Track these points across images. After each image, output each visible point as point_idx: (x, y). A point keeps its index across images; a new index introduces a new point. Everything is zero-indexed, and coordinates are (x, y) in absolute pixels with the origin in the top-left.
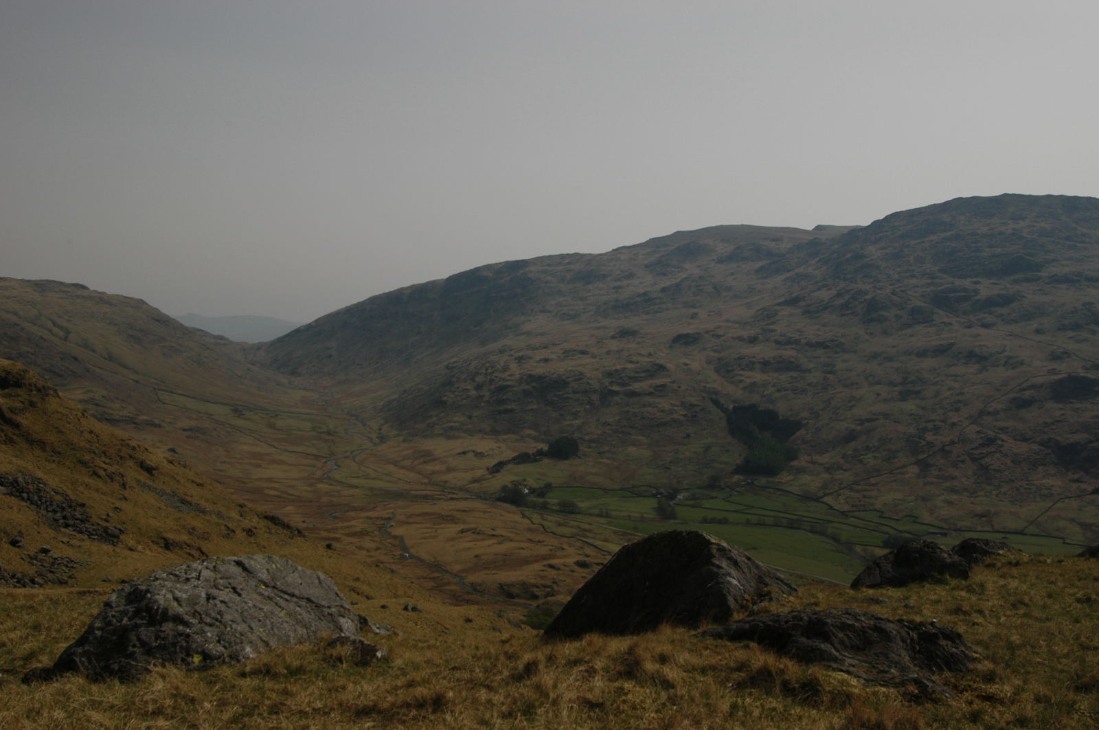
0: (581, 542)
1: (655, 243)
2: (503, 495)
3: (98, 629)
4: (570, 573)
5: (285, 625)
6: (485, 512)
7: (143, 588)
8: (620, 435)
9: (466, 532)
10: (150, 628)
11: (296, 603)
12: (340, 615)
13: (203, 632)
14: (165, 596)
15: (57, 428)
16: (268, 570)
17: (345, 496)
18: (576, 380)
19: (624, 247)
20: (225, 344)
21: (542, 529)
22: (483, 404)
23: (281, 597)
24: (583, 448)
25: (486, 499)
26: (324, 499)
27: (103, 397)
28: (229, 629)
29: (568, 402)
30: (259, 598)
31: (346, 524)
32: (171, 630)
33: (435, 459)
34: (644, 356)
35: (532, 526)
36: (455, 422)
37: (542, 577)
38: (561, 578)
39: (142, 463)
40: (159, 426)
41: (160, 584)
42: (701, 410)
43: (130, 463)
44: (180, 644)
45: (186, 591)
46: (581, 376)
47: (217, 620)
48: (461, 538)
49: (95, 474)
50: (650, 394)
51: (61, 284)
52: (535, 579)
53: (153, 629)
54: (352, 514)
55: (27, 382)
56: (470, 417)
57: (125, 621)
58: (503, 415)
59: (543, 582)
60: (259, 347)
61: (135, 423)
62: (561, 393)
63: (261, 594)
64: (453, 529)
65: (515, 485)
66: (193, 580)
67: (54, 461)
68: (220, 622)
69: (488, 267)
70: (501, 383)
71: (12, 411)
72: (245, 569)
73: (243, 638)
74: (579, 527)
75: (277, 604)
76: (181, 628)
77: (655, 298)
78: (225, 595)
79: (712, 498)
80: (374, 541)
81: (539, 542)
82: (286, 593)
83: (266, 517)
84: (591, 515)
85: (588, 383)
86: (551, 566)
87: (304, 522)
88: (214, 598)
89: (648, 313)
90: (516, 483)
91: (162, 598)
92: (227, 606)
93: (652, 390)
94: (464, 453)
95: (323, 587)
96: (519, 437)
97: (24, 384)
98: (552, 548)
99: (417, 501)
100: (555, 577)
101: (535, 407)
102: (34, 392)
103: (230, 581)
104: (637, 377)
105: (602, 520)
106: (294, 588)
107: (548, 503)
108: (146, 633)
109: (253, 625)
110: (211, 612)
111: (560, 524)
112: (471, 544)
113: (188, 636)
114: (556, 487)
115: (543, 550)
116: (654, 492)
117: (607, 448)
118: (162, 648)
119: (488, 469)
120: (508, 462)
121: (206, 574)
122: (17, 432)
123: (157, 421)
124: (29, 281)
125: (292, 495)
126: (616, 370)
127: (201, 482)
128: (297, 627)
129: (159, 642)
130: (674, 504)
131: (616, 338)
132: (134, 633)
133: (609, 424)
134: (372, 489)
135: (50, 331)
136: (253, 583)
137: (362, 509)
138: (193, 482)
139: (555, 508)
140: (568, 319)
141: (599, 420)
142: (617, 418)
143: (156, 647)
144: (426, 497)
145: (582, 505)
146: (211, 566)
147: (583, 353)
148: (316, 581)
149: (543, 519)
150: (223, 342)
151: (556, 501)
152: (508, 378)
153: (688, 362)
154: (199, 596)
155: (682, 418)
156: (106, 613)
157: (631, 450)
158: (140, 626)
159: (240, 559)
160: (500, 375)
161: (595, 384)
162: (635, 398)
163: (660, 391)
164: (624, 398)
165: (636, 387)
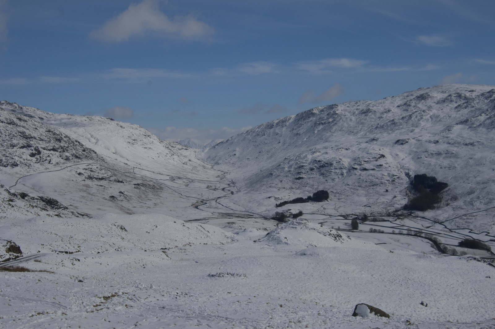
2: (276, 216)
8: (352, 190)
18: (337, 163)
22: (289, 175)
46: (340, 161)
56: (281, 181)
60: (203, 151)
65: (284, 212)
70: (301, 164)
79: (385, 221)
93: (375, 168)
94: (269, 198)
96: (302, 191)
101: (315, 176)
104: (368, 161)
114: (305, 214)
116: (355, 217)
117: (343, 197)
119: (276, 204)
126: (359, 158)
131: (368, 142)
142: (353, 182)
150: (185, 148)
152: (305, 162)
155: (387, 182)
160: (301, 160)
161: (346, 165)
162: (365, 172)
163: (379, 168)
164: (360, 171)
165: (367, 166)
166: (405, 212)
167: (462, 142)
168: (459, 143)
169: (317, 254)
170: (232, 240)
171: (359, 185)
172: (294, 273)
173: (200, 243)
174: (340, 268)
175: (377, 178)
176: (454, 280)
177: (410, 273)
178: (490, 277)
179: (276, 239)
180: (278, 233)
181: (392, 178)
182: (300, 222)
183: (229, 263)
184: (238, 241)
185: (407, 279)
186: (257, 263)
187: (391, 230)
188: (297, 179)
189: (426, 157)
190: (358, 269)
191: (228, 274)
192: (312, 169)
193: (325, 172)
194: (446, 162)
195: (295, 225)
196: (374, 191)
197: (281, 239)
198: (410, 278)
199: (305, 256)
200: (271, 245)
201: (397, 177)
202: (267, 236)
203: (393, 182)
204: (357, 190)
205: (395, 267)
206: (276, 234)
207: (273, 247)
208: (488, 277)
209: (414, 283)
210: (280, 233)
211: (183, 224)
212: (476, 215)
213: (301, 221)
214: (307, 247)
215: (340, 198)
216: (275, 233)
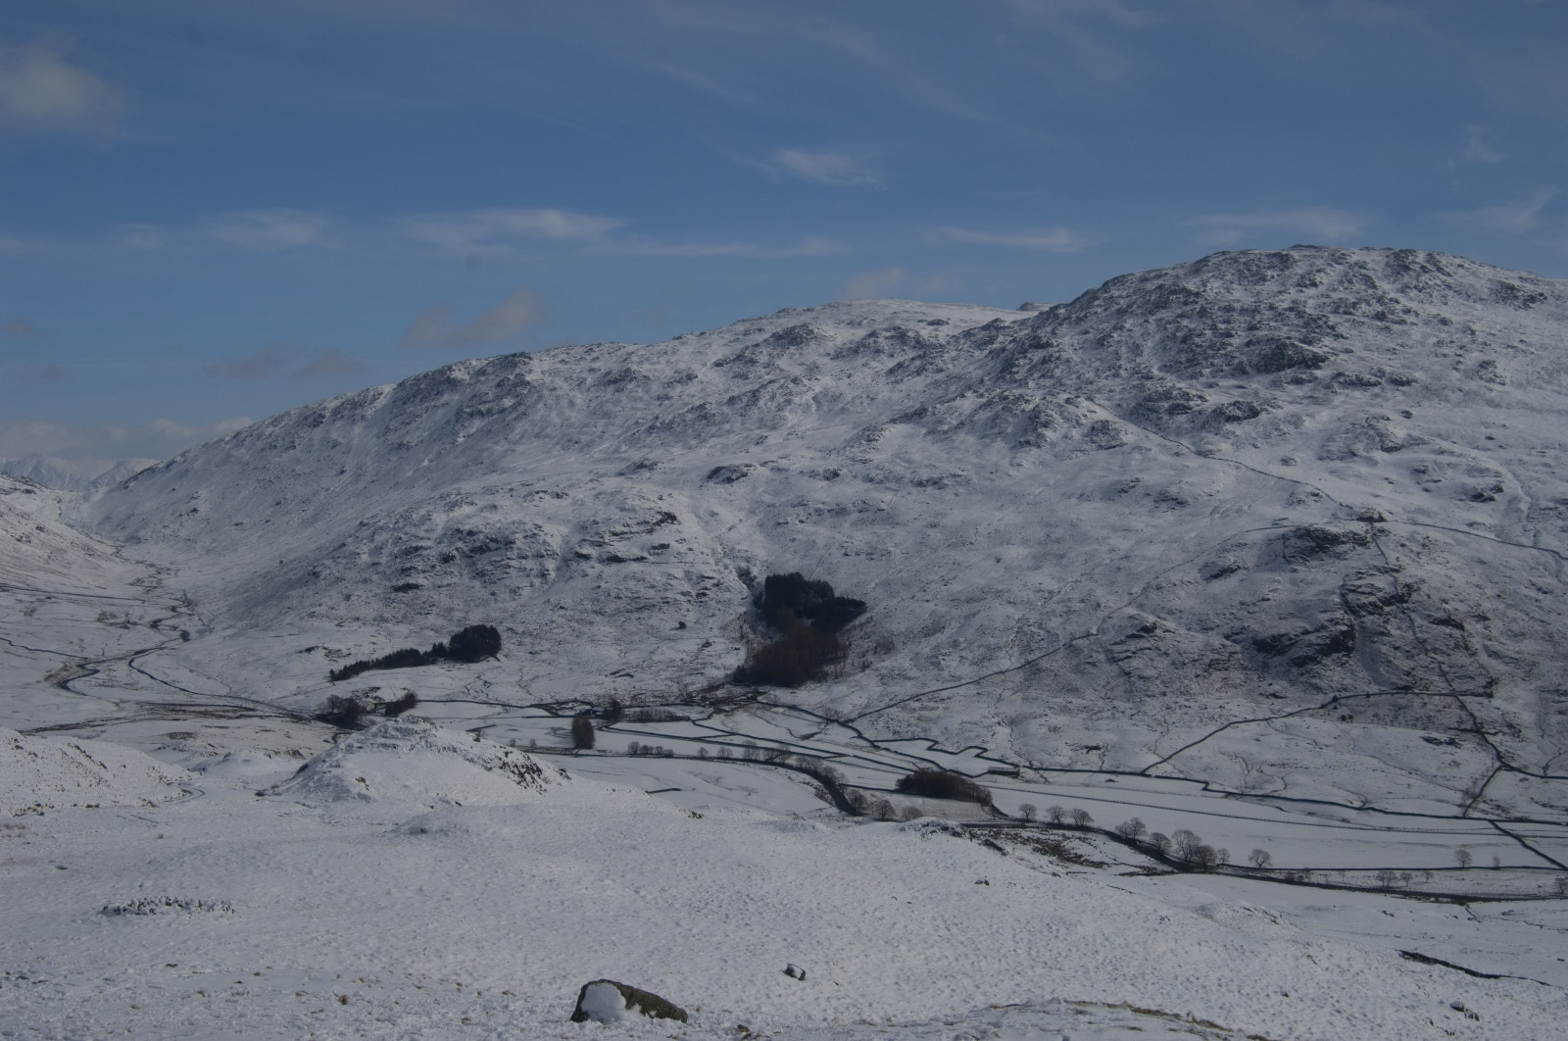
8: (576, 626)
18: (525, 538)
22: (374, 577)
24: (508, 643)
29: (507, 574)
46: (537, 532)
50: (640, 560)
56: (348, 598)
58: (401, 595)
62: (499, 559)
65: (356, 696)
70: (411, 543)
79: (679, 720)
90: (359, 694)
93: (646, 555)
94: (309, 650)
96: (414, 629)
101: (455, 581)
114: (426, 701)
116: (582, 710)
117: (546, 646)
126: (595, 522)
142: (578, 598)
160: (412, 530)
161: (556, 544)
162: (615, 567)
163: (658, 554)
164: (597, 565)
165: (619, 548)
166: (738, 690)
167: (908, 476)
168: (899, 479)
169: (463, 828)
170: (184, 791)
171: (597, 608)
172: (388, 893)
173: (75, 805)
174: (535, 872)
175: (652, 587)
176: (884, 894)
177: (752, 878)
178: (987, 883)
179: (328, 785)
180: (338, 766)
181: (699, 587)
182: (407, 729)
183: (173, 868)
184: (203, 793)
185: (744, 897)
186: (268, 865)
187: (694, 748)
188: (398, 589)
189: (801, 522)
190: (593, 872)
191: (168, 904)
192: (447, 559)
193: (490, 568)
194: (860, 538)
195: (392, 737)
196: (641, 627)
197: (345, 783)
198: (752, 896)
199: (423, 837)
200: (312, 804)
201: (712, 581)
202: (301, 774)
203: (702, 600)
204: (591, 623)
205: (707, 862)
206: (331, 766)
207: (320, 811)
208: (981, 883)
209: (765, 908)
210: (343, 763)
211: (16, 740)
212: (949, 698)
213: (411, 726)
214: (432, 807)
215: (537, 648)
216: (327, 764)
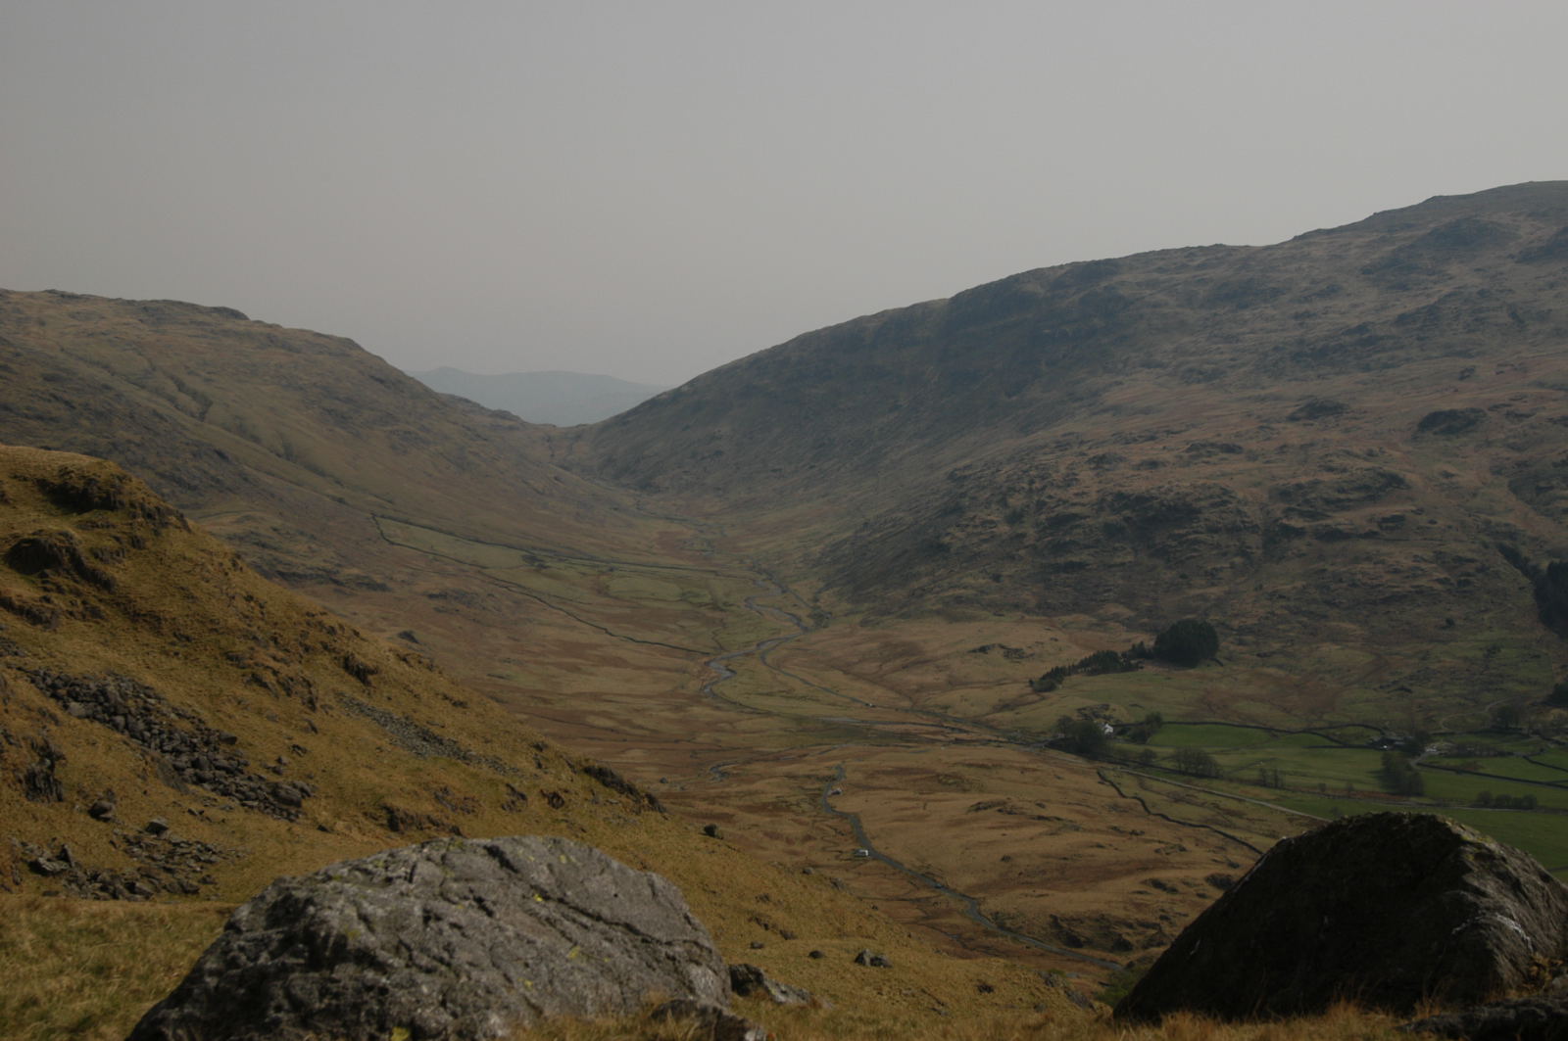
0: (1222, 837)
1: (1386, 223)
2: (1061, 736)
3: (211, 973)
4: (1197, 899)
5: (578, 976)
6: (1024, 770)
7: (301, 894)
8: (1305, 619)
9: (985, 808)
10: (311, 974)
11: (603, 933)
12: (691, 961)
13: (413, 983)
14: (342, 911)
15: (183, 589)
16: (550, 866)
17: (744, 732)
18: (1213, 505)
19: (1319, 232)
20: (511, 428)
21: (1141, 808)
22: (1022, 552)
23: (574, 921)
24: (1227, 645)
25: (1028, 745)
26: (704, 738)
27: (275, 530)
28: (464, 979)
29: (1195, 550)
30: (528, 920)
31: (745, 787)
32: (351, 978)
33: (926, 662)
34: (1357, 456)
35: (1121, 801)
36: (965, 588)
37: (1138, 906)
38: (1177, 909)
39: (346, 659)
40: (383, 588)
41: (335, 888)
42: (1480, 570)
43: (325, 659)
44: (367, 1007)
45: (384, 903)
46: (1225, 498)
47: (441, 961)
48: (975, 820)
49: (257, 680)
50: (1370, 535)
51: (194, 307)
52: (1125, 908)
53: (317, 975)
54: (759, 767)
55: (126, 500)
56: (997, 578)
57: (264, 958)
58: (1064, 575)
59: (1140, 916)
60: (579, 434)
61: (336, 582)
62: (1181, 532)
63: (532, 914)
64: (958, 803)
65: (1085, 715)
66: (398, 881)
67: (177, 654)
68: (449, 965)
69: (1036, 275)
70: (1060, 509)
71: (96, 556)
72: (505, 863)
73: (492, 998)
74: (1217, 806)
75: (563, 933)
76: (370, 975)
77: (1382, 338)
78: (460, 912)
79: (1502, 754)
80: (801, 823)
81: (1133, 833)
82: (584, 912)
83: (588, 771)
84: (1241, 781)
85: (1239, 512)
86: (1158, 884)
87: (662, 781)
88: (438, 918)
89: (1367, 369)
90: (1086, 712)
91: (337, 915)
92: (463, 935)
93: (1376, 529)
94: (983, 650)
95: (659, 903)
96: (1094, 620)
97: (121, 503)
98: (1163, 845)
99: (887, 745)
100: (1167, 906)
101: (1130, 558)
102: (140, 520)
103: (472, 885)
104: (1343, 500)
105: (1265, 793)
106: (601, 904)
107: (1152, 755)
108: (304, 984)
109: (512, 974)
110: (431, 944)
111: (1177, 800)
112: (996, 834)
113: (383, 991)
114: (1170, 723)
115: (1142, 851)
116: (1376, 739)
117: (1276, 646)
118: (332, 1013)
119: (1031, 682)
120: (1073, 670)
121: (425, 869)
122: (106, 596)
123: (378, 579)
124: (131, 303)
125: (641, 727)
126: (1299, 486)
127: (462, 699)
128: (601, 980)
129: (326, 1001)
130: (1419, 764)
131: (1298, 419)
132: (279, 983)
133: (1282, 597)
134: (799, 719)
135: (172, 400)
136: (518, 891)
137: (777, 759)
138: (446, 698)
139: (1169, 765)
140: (1199, 382)
141: (1261, 587)
142: (1299, 584)
143: (320, 1011)
144: (905, 737)
145: (1222, 760)
146: (436, 855)
147: (1230, 449)
148: (647, 892)
149: (1142, 786)
150: (508, 423)
151: (1171, 751)
152: (1076, 500)
153: (1451, 469)
154: (409, 914)
155: (1438, 587)
156: (228, 943)
157: (1329, 649)
158: (292, 969)
159: (497, 843)
160: (1057, 493)
161: (1254, 513)
162: (1339, 544)
163: (1392, 529)
164: (1314, 542)
165: (1339, 519)
171: (1328, 597)
181: (1458, 572)
188: (1058, 568)
193: (1172, 543)
196: (1393, 623)
203: (1466, 589)
